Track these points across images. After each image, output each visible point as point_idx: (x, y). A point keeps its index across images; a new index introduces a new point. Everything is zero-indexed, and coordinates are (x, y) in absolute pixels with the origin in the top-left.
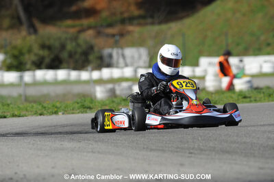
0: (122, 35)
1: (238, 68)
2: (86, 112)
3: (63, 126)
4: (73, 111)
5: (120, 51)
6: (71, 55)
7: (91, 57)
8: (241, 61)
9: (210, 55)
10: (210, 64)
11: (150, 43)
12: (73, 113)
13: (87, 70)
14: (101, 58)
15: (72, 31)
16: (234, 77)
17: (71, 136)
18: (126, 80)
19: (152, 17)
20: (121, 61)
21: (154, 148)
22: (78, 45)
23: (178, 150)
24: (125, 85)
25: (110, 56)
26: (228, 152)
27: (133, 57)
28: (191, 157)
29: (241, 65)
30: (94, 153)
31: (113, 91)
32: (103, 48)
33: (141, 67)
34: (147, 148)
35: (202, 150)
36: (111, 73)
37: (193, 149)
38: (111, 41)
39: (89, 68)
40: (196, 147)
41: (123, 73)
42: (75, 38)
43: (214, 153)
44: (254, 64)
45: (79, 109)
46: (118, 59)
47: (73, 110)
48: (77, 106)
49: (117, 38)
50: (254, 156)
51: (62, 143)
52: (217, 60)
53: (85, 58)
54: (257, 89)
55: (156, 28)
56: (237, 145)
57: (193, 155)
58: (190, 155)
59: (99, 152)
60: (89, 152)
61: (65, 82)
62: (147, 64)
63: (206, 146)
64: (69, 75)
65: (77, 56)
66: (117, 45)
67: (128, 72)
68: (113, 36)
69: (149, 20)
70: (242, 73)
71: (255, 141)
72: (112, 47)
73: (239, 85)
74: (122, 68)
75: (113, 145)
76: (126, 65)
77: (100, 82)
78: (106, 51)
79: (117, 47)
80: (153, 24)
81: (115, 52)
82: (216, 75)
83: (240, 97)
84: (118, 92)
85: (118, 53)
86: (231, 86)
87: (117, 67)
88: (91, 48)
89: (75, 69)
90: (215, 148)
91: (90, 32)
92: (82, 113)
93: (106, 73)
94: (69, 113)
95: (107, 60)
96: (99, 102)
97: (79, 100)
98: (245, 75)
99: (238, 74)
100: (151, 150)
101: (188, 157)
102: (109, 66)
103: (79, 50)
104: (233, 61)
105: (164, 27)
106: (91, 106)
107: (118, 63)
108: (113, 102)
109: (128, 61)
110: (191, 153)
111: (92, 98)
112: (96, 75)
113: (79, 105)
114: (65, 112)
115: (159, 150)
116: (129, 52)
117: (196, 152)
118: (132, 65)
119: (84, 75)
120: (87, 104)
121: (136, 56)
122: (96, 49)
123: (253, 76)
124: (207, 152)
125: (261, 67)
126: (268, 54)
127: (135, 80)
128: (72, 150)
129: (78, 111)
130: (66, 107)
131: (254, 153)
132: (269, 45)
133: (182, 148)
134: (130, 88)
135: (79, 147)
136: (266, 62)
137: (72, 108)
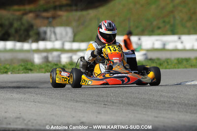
0: (54, 17)
1: (137, 44)
2: (28, 73)
3: (12, 82)
4: (18, 72)
5: (52, 29)
6: (17, 31)
7: (31, 33)
8: (139, 39)
11: (74, 24)
12: (18, 73)
13: (28, 42)
14: (38, 34)
15: (18, 13)
17: (18, 90)
18: (56, 50)
19: (76, 5)
20: (53, 36)
21: (78, 100)
22: (22, 24)
23: (96, 102)
24: (55, 54)
25: (45, 33)
26: (132, 105)
27: (61, 34)
28: (105, 107)
29: (139, 42)
30: (36, 102)
31: (46, 58)
32: (40, 26)
33: (67, 41)
34: (74, 100)
35: (113, 102)
36: (46, 45)
37: (107, 101)
38: (46, 22)
39: (30, 41)
40: (109, 100)
41: (54, 45)
42: (20, 19)
43: (122, 105)
44: (149, 42)
45: (23, 70)
46: (51, 35)
47: (19, 70)
48: (21, 68)
49: (51, 20)
50: (151, 108)
51: (12, 94)
52: (122, 38)
53: (27, 34)
54: (151, 59)
55: (79, 14)
56: (139, 100)
57: (107, 106)
59: (39, 102)
60: (32, 102)
61: (12, 51)
62: (72, 40)
63: (116, 100)
64: (15, 45)
65: (21, 32)
66: (50, 24)
67: (58, 45)
68: (48, 18)
69: (74, 8)
70: (140, 48)
71: (151, 97)
72: (47, 26)
74: (54, 41)
75: (49, 97)
76: (57, 40)
77: (38, 51)
78: (42, 29)
79: (51, 26)
80: (76, 10)
81: (49, 30)
84: (50, 59)
85: (51, 31)
87: (50, 41)
88: (31, 26)
89: (19, 41)
90: (123, 101)
91: (31, 15)
92: (25, 73)
93: (42, 45)
94: (16, 73)
95: (42, 36)
96: (37, 66)
97: (23, 64)
98: (142, 49)
99: (137, 49)
100: (77, 101)
101: (104, 107)
102: (44, 39)
103: (23, 28)
104: (134, 39)
105: (84, 13)
106: (32, 68)
107: (50, 38)
108: (48, 66)
109: (58, 36)
110: (106, 105)
111: (32, 63)
112: (34, 46)
113: (23, 67)
114: (13, 72)
116: (59, 30)
117: (109, 104)
118: (61, 39)
119: (26, 46)
120: (29, 67)
121: (64, 33)
122: (35, 27)
123: (148, 50)
124: (117, 104)
125: (153, 44)
126: (159, 35)
127: (63, 51)
128: (20, 100)
129: (22, 72)
130: (13, 68)
131: (151, 106)
132: (159, 28)
133: (99, 101)
134: (59, 56)
135: (25, 98)
136: (157, 40)
137: (17, 69)
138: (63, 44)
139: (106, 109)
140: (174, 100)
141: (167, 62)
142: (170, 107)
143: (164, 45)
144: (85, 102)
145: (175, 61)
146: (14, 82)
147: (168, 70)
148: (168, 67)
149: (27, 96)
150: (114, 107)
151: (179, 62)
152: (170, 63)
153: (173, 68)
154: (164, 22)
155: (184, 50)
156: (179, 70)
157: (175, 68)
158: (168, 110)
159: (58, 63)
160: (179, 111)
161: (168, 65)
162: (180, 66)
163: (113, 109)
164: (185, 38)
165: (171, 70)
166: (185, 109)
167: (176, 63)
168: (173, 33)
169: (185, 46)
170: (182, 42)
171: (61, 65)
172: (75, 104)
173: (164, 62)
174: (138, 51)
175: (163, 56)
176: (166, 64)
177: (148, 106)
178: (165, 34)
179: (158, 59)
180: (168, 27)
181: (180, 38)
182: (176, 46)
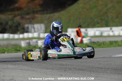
0: (33, 18)
1: (85, 33)
2: (18, 52)
3: (8, 58)
4: (12, 52)
5: (32, 26)
6: (11, 27)
7: (19, 28)
8: (86, 30)
9: (72, 27)
10: (72, 31)
11: (46, 22)
12: (12, 53)
13: (17, 34)
14: (24, 29)
16: (83, 37)
17: (11, 63)
18: (35, 38)
19: (47, 10)
20: (33, 30)
22: (14, 23)
23: (60, 69)
24: (34, 40)
25: (28, 28)
26: (82, 70)
27: (38, 28)
28: (65, 72)
29: (86, 32)
30: (22, 70)
31: (29, 43)
32: (25, 24)
33: (41, 33)
34: (46, 68)
35: (70, 69)
36: (28, 35)
37: (66, 68)
38: (28, 21)
39: (19, 33)
40: (68, 67)
41: (33, 35)
42: (12, 20)
43: (75, 70)
44: (92, 32)
45: (14, 51)
46: (31, 29)
47: (12, 51)
48: (13, 49)
49: (31, 20)
50: (93, 72)
51: (8, 66)
52: (75, 30)
53: (17, 29)
54: (93, 42)
55: (48, 15)
57: (66, 71)
58: (65, 71)
59: (24, 70)
60: (20, 70)
61: (8, 39)
62: (45, 32)
63: (72, 67)
64: (9, 36)
65: (13, 28)
66: (31, 23)
67: (36, 35)
68: (29, 19)
69: (45, 12)
70: (86, 35)
72: (29, 24)
73: (85, 41)
74: (33, 33)
75: (30, 66)
76: (35, 32)
77: (23, 39)
78: (26, 26)
79: (31, 24)
80: (47, 13)
81: (30, 26)
82: (75, 36)
83: (86, 46)
84: (31, 44)
85: (31, 26)
86: (82, 41)
87: (31, 32)
88: (19, 24)
89: (12, 33)
92: (16, 52)
93: (26, 35)
94: (10, 53)
95: (26, 29)
96: (23, 48)
97: (14, 47)
98: (88, 36)
99: (85, 36)
100: (48, 69)
102: (27, 32)
103: (14, 25)
104: (83, 30)
105: (52, 15)
106: (20, 50)
107: (31, 31)
108: (30, 48)
109: (36, 30)
111: (20, 47)
112: (21, 36)
113: (14, 49)
114: (8, 52)
115: (51, 69)
116: (36, 26)
118: (38, 31)
119: (16, 36)
120: (18, 49)
121: (39, 28)
122: (21, 25)
123: (91, 37)
124: (72, 70)
125: (95, 33)
126: (98, 27)
127: (39, 38)
128: (12, 69)
129: (14, 52)
130: (9, 50)
131: (93, 70)
132: (98, 23)
133: (61, 68)
134: (37, 42)
135: (15, 68)
136: (97, 31)
137: (11, 51)
138: (39, 35)
139: (66, 73)
140: (108, 66)
141: (104, 44)
142: (105, 71)
143: (102, 33)
144: (53, 69)
145: (109, 43)
146: (9, 58)
147: (104, 48)
148: (104, 46)
149: (17, 66)
150: (70, 72)
151: (111, 43)
152: (105, 44)
153: (107, 47)
154: (101, 19)
155: (114, 36)
156: (111, 48)
157: (109, 47)
158: (104, 72)
159: (36, 46)
160: (110, 73)
161: (104, 45)
162: (111, 46)
163: (70, 73)
164: (114, 29)
165: (106, 48)
166: (114, 72)
167: (109, 44)
168: (107, 26)
169: (114, 34)
170: (113, 31)
171: (38, 47)
172: (47, 70)
173: (101, 44)
174: (86, 38)
175: (101, 40)
176: (102, 45)
177: (92, 70)
178: (102, 26)
179: (98, 42)
180: (104, 22)
181: (111, 29)
182: (109, 34)
